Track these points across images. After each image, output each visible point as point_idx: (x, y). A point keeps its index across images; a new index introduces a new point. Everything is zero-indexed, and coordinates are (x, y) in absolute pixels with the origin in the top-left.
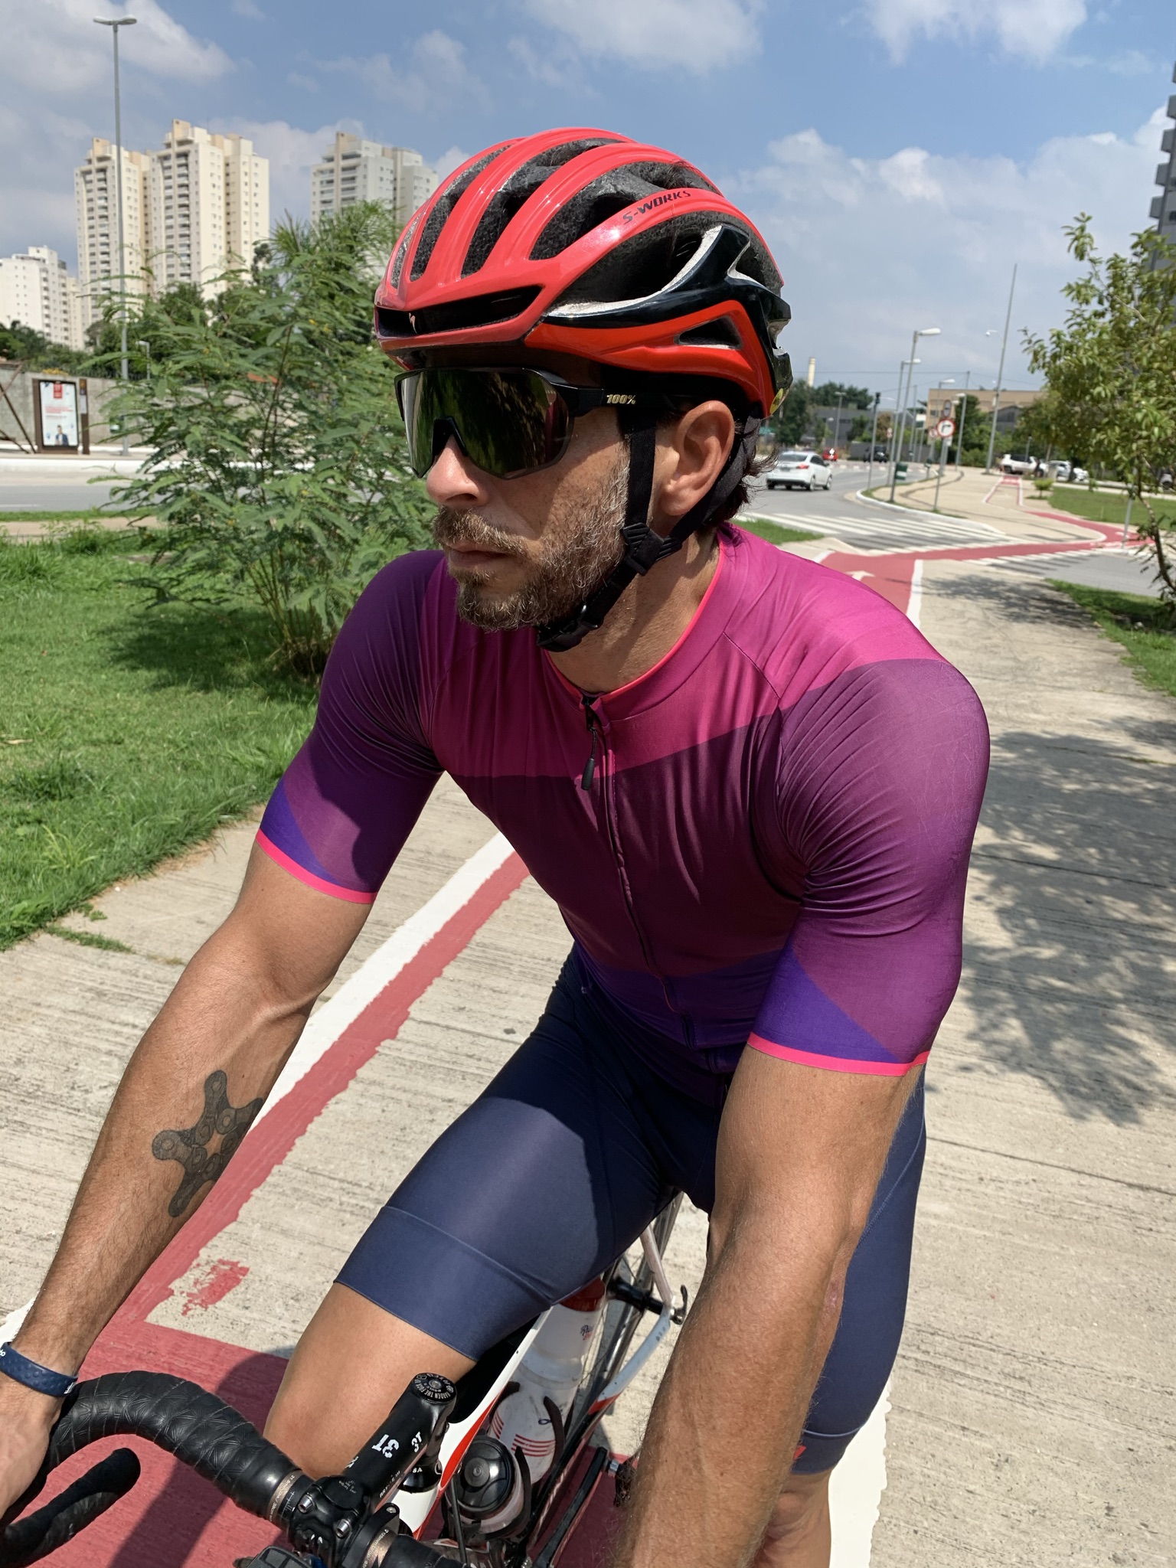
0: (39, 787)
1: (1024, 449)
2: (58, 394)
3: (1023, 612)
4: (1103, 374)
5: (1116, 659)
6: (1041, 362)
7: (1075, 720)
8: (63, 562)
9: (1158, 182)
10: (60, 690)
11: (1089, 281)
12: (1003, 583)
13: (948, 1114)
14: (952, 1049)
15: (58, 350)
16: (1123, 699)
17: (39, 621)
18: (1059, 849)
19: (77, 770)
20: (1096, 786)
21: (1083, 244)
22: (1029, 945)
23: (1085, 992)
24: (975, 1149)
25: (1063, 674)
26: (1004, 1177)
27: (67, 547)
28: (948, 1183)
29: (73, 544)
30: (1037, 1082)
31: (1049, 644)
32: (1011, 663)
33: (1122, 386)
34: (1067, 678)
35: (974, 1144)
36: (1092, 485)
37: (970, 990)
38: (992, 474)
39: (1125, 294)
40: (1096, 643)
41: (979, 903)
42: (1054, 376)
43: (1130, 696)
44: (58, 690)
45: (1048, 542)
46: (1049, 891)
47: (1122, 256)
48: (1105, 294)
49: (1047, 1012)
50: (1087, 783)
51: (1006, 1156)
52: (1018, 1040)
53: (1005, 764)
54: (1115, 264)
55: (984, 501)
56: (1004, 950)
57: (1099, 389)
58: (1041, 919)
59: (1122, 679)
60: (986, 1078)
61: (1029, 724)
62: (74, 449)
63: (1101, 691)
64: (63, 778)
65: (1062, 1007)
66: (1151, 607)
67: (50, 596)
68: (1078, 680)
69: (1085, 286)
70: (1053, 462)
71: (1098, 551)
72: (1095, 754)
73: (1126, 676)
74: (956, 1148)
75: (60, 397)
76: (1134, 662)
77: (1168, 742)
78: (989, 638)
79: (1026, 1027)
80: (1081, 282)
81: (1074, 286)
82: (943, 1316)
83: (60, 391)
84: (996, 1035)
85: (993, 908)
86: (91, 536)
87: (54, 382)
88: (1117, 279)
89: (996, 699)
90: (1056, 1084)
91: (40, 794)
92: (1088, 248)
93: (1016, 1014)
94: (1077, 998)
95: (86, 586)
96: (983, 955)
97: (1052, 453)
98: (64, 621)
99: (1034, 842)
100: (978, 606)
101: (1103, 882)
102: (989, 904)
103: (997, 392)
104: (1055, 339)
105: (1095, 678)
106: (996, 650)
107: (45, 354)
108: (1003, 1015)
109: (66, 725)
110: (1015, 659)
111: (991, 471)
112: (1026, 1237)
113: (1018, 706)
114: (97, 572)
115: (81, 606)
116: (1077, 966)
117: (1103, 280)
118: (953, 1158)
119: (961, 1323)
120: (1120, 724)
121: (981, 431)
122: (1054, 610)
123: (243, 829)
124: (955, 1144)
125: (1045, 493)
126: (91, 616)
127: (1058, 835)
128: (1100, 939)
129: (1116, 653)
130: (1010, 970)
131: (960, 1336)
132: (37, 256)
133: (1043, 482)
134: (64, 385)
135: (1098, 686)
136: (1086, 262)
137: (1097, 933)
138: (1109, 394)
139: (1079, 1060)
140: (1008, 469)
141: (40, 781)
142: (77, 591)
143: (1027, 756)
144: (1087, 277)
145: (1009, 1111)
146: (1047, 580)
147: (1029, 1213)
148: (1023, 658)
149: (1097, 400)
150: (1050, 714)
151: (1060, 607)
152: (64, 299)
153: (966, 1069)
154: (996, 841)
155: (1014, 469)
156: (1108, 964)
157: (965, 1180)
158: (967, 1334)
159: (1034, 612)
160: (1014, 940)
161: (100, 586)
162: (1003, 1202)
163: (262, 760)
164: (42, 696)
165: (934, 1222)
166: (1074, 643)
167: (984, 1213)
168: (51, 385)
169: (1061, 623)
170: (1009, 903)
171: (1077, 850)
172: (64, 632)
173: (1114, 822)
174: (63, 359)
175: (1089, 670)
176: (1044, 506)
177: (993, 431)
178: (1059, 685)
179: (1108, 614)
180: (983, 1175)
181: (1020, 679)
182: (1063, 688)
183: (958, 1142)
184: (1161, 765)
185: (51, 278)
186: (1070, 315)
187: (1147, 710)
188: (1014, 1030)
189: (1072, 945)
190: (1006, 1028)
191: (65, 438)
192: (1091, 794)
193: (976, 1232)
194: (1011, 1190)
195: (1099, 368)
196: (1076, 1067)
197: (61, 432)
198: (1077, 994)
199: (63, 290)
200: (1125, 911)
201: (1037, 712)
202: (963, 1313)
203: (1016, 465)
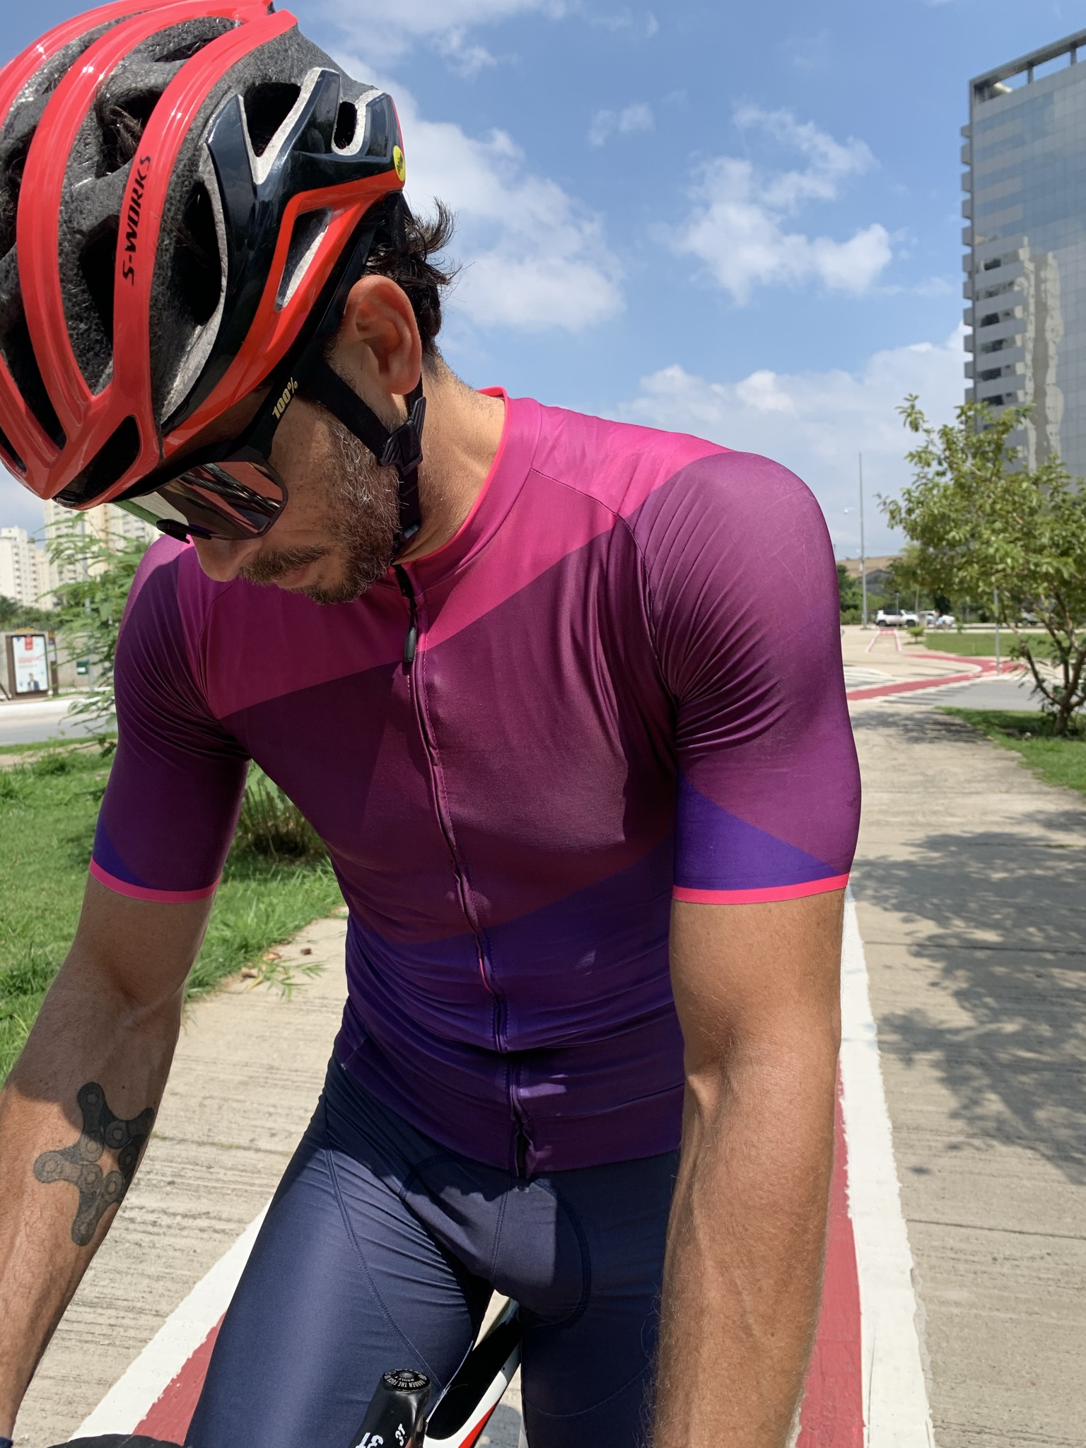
0: (11, 983)
1: (894, 605)
2: (29, 646)
3: (921, 735)
4: (954, 521)
5: (1014, 764)
6: (898, 518)
7: (989, 818)
8: (34, 784)
9: (967, 376)
10: (32, 894)
11: (927, 447)
12: (898, 714)
13: (947, 1196)
14: (937, 1131)
15: (29, 611)
16: (1028, 796)
17: (11, 836)
18: (1000, 932)
19: (49, 964)
20: (1022, 872)
21: (916, 419)
22: (991, 1022)
23: (1054, 1059)
24: (982, 1228)
25: (969, 781)
26: (1018, 1254)
27: (37, 771)
28: (962, 1267)
29: (44, 766)
30: (1029, 1153)
31: (951, 758)
32: (920, 778)
33: (972, 529)
34: (974, 785)
35: (979, 1224)
36: (960, 628)
37: (944, 1071)
38: (870, 629)
39: (960, 456)
40: (994, 753)
41: (935, 989)
42: (912, 530)
43: (1034, 793)
44: (30, 894)
45: (931, 678)
46: (1000, 970)
47: (950, 426)
48: (942, 457)
49: (1023, 1083)
50: (1012, 871)
51: (1015, 1232)
52: (999, 1113)
53: (933, 863)
54: (945, 433)
55: (866, 651)
56: (969, 1029)
57: (953, 534)
58: (998, 997)
59: (1024, 780)
60: (978, 1155)
61: (947, 826)
62: (44, 693)
63: (1007, 792)
64: (35, 972)
65: (1035, 1076)
66: (1035, 720)
67: (22, 813)
68: (984, 785)
69: (925, 452)
70: (923, 612)
71: (978, 681)
72: (1013, 845)
73: (1027, 776)
74: (963, 1230)
75: (31, 649)
76: (1030, 765)
77: (1077, 828)
78: (895, 759)
79: (1006, 1100)
80: (919, 449)
81: (914, 453)
82: (985, 1411)
83: (31, 643)
84: (979, 1111)
85: (950, 991)
86: (60, 758)
87: (25, 636)
88: (950, 444)
89: (912, 809)
90: (1049, 1153)
91: (12, 990)
92: (921, 421)
93: (993, 1088)
94: (1049, 1066)
95: (56, 802)
96: (949, 1036)
97: (919, 606)
98: (35, 834)
99: (976, 927)
100: (879, 735)
101: (1049, 956)
102: (945, 988)
103: (862, 560)
104: (906, 496)
105: (999, 781)
106: (903, 768)
107: (17, 616)
108: (979, 1090)
109: (38, 926)
110: (922, 774)
111: (868, 626)
112: (1054, 1314)
113: (935, 813)
114: (65, 789)
115: (51, 819)
116: (1041, 1036)
117: (938, 447)
118: (961, 1241)
119: (1006, 1417)
120: (1030, 818)
121: (854, 594)
122: (949, 731)
123: (211, 1001)
124: (961, 1226)
125: (920, 639)
126: (62, 826)
127: (996, 920)
128: (1057, 1009)
129: (1013, 759)
130: (979, 1047)
131: (1008, 1431)
132: (9, 535)
133: (916, 629)
134: (34, 638)
135: (1004, 788)
136: (921, 433)
137: (1053, 1003)
138: (962, 537)
139: (1066, 1127)
140: (881, 623)
141: (12, 977)
142: (47, 807)
143: (952, 854)
144: (924, 444)
145: (1008, 1186)
146: (937, 708)
147: (1051, 1289)
148: (930, 772)
149: (953, 544)
150: (965, 816)
151: (953, 728)
152: (33, 568)
153: (954, 1147)
154: (941, 931)
155: (888, 622)
156: (1071, 1031)
157: (979, 1262)
158: (1015, 1427)
159: (932, 734)
160: (976, 1018)
161: (69, 800)
162: (1022, 1280)
163: (227, 933)
164: (14, 901)
165: (955, 1311)
166: (973, 755)
167: (1006, 1294)
168: (23, 639)
169: (956, 740)
170: (964, 985)
171: (1017, 931)
172: (36, 843)
173: (1046, 902)
174: (35, 620)
175: (991, 776)
176: (921, 649)
177: (865, 592)
178: (967, 791)
179: (997, 728)
180: (996, 1255)
181: (932, 790)
182: (971, 793)
183: (963, 1223)
184: (1077, 848)
185: (22, 553)
186: (915, 478)
187: (1054, 803)
188: (993, 1104)
189: (1032, 1017)
190: (986, 1103)
191: (36, 684)
192: (1018, 880)
193: (1002, 1315)
194: (1027, 1267)
195: (949, 516)
196: (1063, 1134)
197: (32, 680)
198: (1048, 1063)
199: (33, 561)
200: (1075, 981)
201: (953, 815)
202: (1006, 1405)
203: (890, 618)
